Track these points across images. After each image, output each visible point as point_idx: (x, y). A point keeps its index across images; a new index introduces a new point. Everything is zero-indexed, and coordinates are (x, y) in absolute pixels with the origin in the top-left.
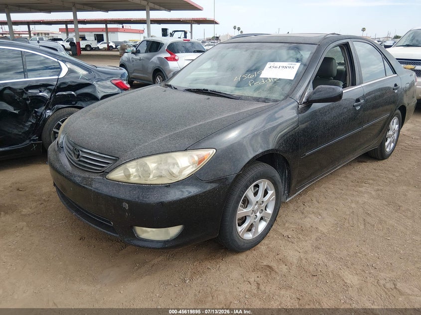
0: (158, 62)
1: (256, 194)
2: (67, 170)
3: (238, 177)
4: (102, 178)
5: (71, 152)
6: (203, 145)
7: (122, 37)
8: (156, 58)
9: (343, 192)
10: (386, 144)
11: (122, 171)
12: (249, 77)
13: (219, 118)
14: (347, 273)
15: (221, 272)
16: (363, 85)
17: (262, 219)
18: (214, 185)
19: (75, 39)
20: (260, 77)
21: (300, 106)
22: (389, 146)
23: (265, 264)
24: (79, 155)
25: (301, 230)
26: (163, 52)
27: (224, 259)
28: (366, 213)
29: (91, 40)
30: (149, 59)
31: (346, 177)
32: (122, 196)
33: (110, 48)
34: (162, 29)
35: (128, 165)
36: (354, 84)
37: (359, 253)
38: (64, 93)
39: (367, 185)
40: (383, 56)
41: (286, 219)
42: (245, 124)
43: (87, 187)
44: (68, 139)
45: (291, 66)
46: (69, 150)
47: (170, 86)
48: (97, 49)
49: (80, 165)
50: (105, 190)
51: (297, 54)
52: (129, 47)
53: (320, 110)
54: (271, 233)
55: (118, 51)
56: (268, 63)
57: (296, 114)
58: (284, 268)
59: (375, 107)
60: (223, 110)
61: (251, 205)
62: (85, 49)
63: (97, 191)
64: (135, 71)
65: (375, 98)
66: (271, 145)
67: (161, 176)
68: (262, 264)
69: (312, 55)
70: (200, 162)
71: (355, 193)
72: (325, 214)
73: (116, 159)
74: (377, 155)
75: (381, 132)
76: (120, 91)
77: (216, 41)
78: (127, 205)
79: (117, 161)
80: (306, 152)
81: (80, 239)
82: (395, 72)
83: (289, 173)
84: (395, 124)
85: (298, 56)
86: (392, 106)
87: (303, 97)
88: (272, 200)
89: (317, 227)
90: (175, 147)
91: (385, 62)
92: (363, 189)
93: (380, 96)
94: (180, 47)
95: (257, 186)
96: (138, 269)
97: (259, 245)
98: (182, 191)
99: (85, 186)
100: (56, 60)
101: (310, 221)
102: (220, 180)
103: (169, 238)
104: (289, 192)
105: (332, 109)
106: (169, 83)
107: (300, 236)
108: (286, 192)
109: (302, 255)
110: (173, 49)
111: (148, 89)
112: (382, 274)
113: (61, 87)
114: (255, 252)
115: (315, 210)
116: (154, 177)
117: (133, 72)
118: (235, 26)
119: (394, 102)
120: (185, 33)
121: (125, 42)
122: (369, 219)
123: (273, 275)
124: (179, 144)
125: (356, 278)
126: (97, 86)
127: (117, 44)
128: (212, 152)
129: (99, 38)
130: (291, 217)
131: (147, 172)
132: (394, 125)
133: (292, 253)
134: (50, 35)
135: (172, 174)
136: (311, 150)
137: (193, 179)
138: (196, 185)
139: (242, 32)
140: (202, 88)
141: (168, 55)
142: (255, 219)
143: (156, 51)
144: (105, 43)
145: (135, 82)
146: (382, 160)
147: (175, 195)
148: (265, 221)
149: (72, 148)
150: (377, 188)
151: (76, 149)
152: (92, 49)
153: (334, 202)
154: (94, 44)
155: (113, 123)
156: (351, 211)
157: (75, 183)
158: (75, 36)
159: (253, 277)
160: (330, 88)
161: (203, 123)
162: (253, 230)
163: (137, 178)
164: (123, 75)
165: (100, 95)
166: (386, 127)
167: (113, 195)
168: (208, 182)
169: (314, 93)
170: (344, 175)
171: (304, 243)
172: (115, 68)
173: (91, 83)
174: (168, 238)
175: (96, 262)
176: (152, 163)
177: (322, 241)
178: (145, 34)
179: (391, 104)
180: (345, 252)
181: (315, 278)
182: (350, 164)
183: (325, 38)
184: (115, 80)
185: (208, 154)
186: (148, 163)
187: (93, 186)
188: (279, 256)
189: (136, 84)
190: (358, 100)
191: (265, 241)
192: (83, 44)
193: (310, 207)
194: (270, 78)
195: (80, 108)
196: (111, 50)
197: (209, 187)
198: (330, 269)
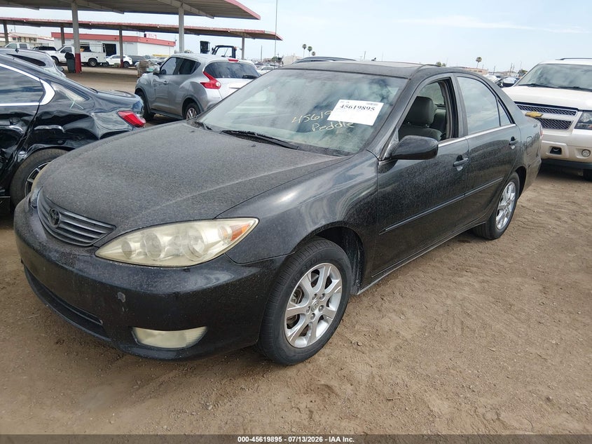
0: (191, 88)
1: (314, 284)
2: (40, 241)
3: (289, 260)
4: (89, 255)
5: (47, 215)
6: (240, 212)
7: (142, 50)
8: (188, 82)
9: (436, 283)
10: (498, 218)
11: (120, 246)
12: (313, 118)
13: (266, 174)
14: (434, 396)
15: (260, 393)
16: (467, 137)
17: (322, 318)
18: (253, 270)
19: (73, 49)
20: (328, 119)
21: (380, 163)
22: (501, 221)
23: (323, 383)
24: (58, 220)
25: (377, 334)
26: (199, 75)
27: (265, 376)
28: (466, 313)
29: (97, 51)
30: (179, 83)
31: (441, 262)
32: (117, 283)
33: (124, 65)
34: (201, 42)
35: (129, 237)
36: (455, 135)
37: (452, 369)
38: (47, 127)
39: (469, 274)
40: (498, 98)
41: (356, 318)
42: (302, 185)
43: (67, 267)
44: (44, 196)
45: (371, 107)
46: (45, 212)
47: (201, 125)
48: (106, 65)
49: (59, 234)
50: (93, 273)
51: (382, 90)
52: (152, 64)
53: (407, 169)
54: (335, 339)
55: (136, 69)
56: (340, 101)
57: (375, 174)
58: (349, 389)
59: (482, 167)
60: (272, 163)
61: (308, 298)
62: (87, 64)
63: (81, 273)
64: (158, 99)
65: (484, 156)
66: (339, 216)
67: (177, 256)
68: (320, 383)
69: (401, 91)
70: (234, 237)
71: (452, 285)
72: (409, 313)
73: (112, 228)
74: (485, 232)
75: (490, 202)
76: (131, 128)
77: (277, 64)
78: (124, 296)
79: (112, 231)
80: (387, 227)
81: (57, 343)
82: (512, 121)
83: (362, 255)
84: (510, 191)
85: (384, 92)
86: (507, 167)
87: (385, 150)
88: (337, 292)
89: (398, 330)
90: (200, 214)
91: (501, 108)
92: (463, 280)
93: (490, 153)
94: (223, 70)
95: (316, 272)
96: (139, 388)
97: (316, 356)
98: (207, 278)
99: (64, 266)
100: (38, 79)
101: (389, 322)
102: (263, 263)
103: (184, 345)
104: (361, 282)
105: (424, 169)
106: (201, 121)
107: (375, 343)
108: (357, 281)
109: (375, 371)
110: (213, 72)
111: (170, 127)
112: (482, 400)
113: (43, 118)
114: (309, 366)
115: (396, 307)
116: (167, 255)
117: (154, 101)
118: (305, 45)
119: (510, 162)
120: (234, 50)
121: (147, 57)
122: (468, 322)
123: (333, 397)
124: (206, 209)
125: (446, 404)
126: (95, 118)
127: (135, 59)
128: (253, 222)
129: (110, 50)
130: (363, 316)
131: (156, 248)
132: (509, 193)
133: (361, 367)
134: (38, 41)
135: (193, 252)
136: (393, 223)
137: (223, 260)
138: (228, 270)
139: (314, 54)
140: (247, 130)
141: (206, 80)
142: (312, 318)
143: (190, 74)
144: (117, 57)
145: (157, 115)
146: (491, 240)
147: (197, 283)
148: (327, 321)
149: (48, 209)
150: (482, 278)
151: (54, 211)
152: (98, 65)
153: (424, 296)
154: (102, 58)
155: (112, 175)
156: (446, 309)
157: (49, 260)
158: (74, 45)
159: (304, 402)
160: (421, 140)
161: (243, 180)
162: (309, 334)
163: (142, 257)
164: (135, 105)
165: (100, 133)
166: (497, 195)
167: (104, 281)
168: (245, 266)
169: (400, 146)
170: (439, 259)
171: (378, 354)
172: (125, 94)
173: (88, 114)
174: (182, 345)
175: (77, 377)
176: (164, 236)
177: (403, 351)
178: (177, 48)
179: (505, 164)
180: (434, 368)
181: (390, 403)
182: (447, 244)
183: (419, 70)
184: (123, 111)
185: (247, 224)
186: (159, 236)
187: (77, 267)
188: (343, 372)
189: (158, 117)
190: (460, 158)
191: (326, 350)
192: (85, 57)
193: (390, 302)
194: (342, 122)
195: (69, 149)
196: (127, 68)
197: (247, 272)
198: (411, 391)
